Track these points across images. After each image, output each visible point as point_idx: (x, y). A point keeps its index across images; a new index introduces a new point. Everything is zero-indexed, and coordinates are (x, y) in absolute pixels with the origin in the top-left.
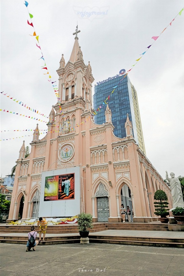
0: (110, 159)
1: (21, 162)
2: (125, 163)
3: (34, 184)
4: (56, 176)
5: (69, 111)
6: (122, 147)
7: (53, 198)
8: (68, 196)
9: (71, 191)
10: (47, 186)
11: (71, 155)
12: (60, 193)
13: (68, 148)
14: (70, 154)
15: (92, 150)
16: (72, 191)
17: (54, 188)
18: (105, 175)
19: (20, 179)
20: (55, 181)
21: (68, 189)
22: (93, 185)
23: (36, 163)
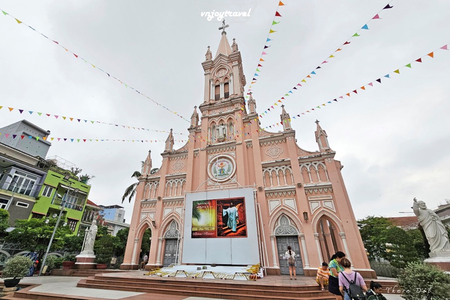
0: (299, 179)
1: (147, 179)
2: (323, 187)
3: (167, 211)
4: (211, 201)
5: (223, 113)
6: (315, 164)
7: (207, 234)
8: (234, 232)
9: (240, 224)
10: (196, 215)
11: (229, 173)
12: (220, 226)
13: (224, 163)
14: (229, 170)
15: (264, 166)
17: (208, 219)
18: (290, 203)
19: (144, 204)
20: (211, 207)
21: (234, 221)
22: (270, 217)
23: (170, 181)
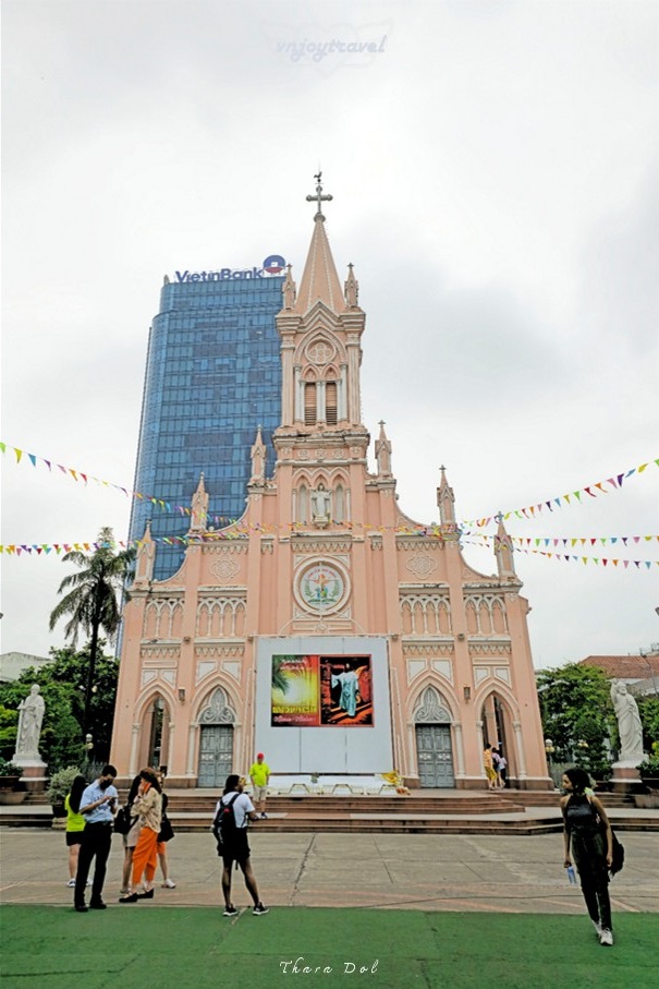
0: (461, 626)
1: (150, 592)
2: (497, 644)
3: (205, 669)
4: (308, 656)
5: (325, 462)
6: (489, 598)
7: (301, 719)
8: (352, 717)
9: (362, 703)
10: (278, 681)
11: (337, 598)
12: (327, 705)
13: (327, 575)
14: (335, 593)
15: (403, 593)
16: (366, 703)
17: (304, 691)
18: (443, 667)
19: (147, 649)
20: (308, 669)
21: (351, 698)
22: (409, 689)
23: (206, 601)
